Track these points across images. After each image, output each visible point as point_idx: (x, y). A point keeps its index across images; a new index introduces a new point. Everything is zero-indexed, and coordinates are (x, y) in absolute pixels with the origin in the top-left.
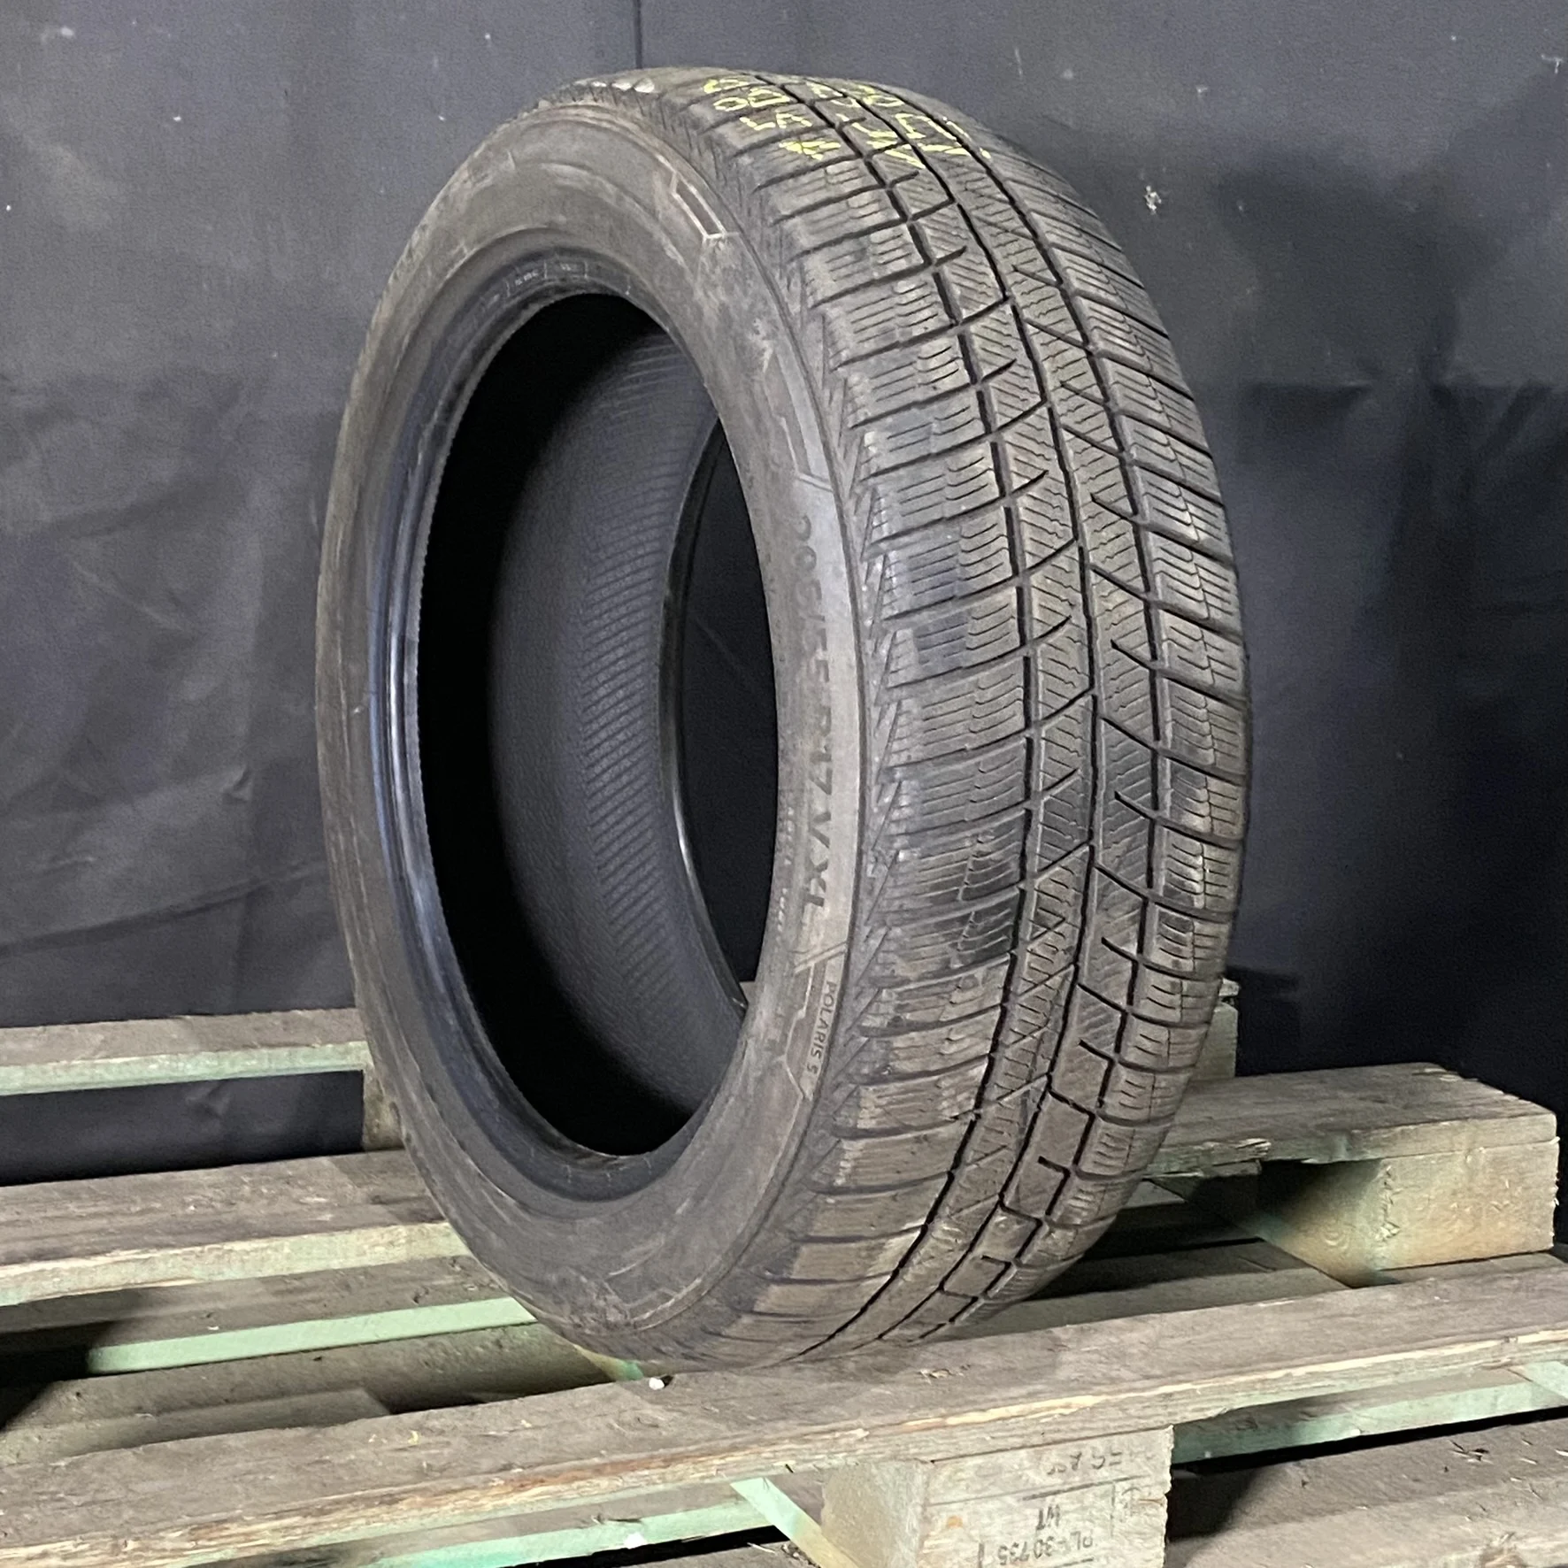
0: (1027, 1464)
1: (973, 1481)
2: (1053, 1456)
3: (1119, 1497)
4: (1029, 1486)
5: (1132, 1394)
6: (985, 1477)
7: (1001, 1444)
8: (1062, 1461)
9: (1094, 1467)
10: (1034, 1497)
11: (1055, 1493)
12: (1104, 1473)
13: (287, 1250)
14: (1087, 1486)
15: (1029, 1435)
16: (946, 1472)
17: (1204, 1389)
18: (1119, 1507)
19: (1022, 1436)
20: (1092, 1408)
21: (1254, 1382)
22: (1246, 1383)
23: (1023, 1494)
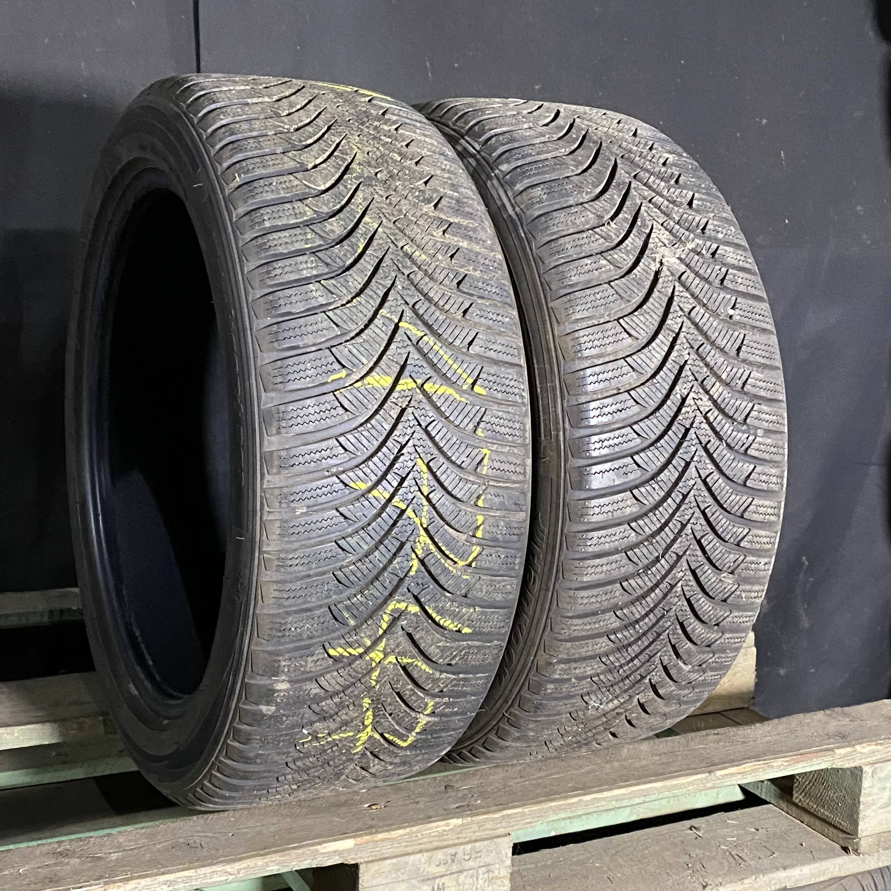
0: (423, 860)
1: (390, 871)
2: (440, 855)
3: (481, 876)
4: (425, 873)
5: (486, 816)
6: (398, 870)
7: (409, 850)
8: (444, 858)
9: (465, 860)
10: (428, 879)
11: (442, 876)
12: (471, 863)
13: (16, 734)
14: (461, 872)
15: (425, 843)
16: (375, 867)
17: (530, 811)
18: (481, 882)
19: (421, 844)
20: (462, 825)
21: (560, 806)
22: (556, 806)
23: (421, 878)
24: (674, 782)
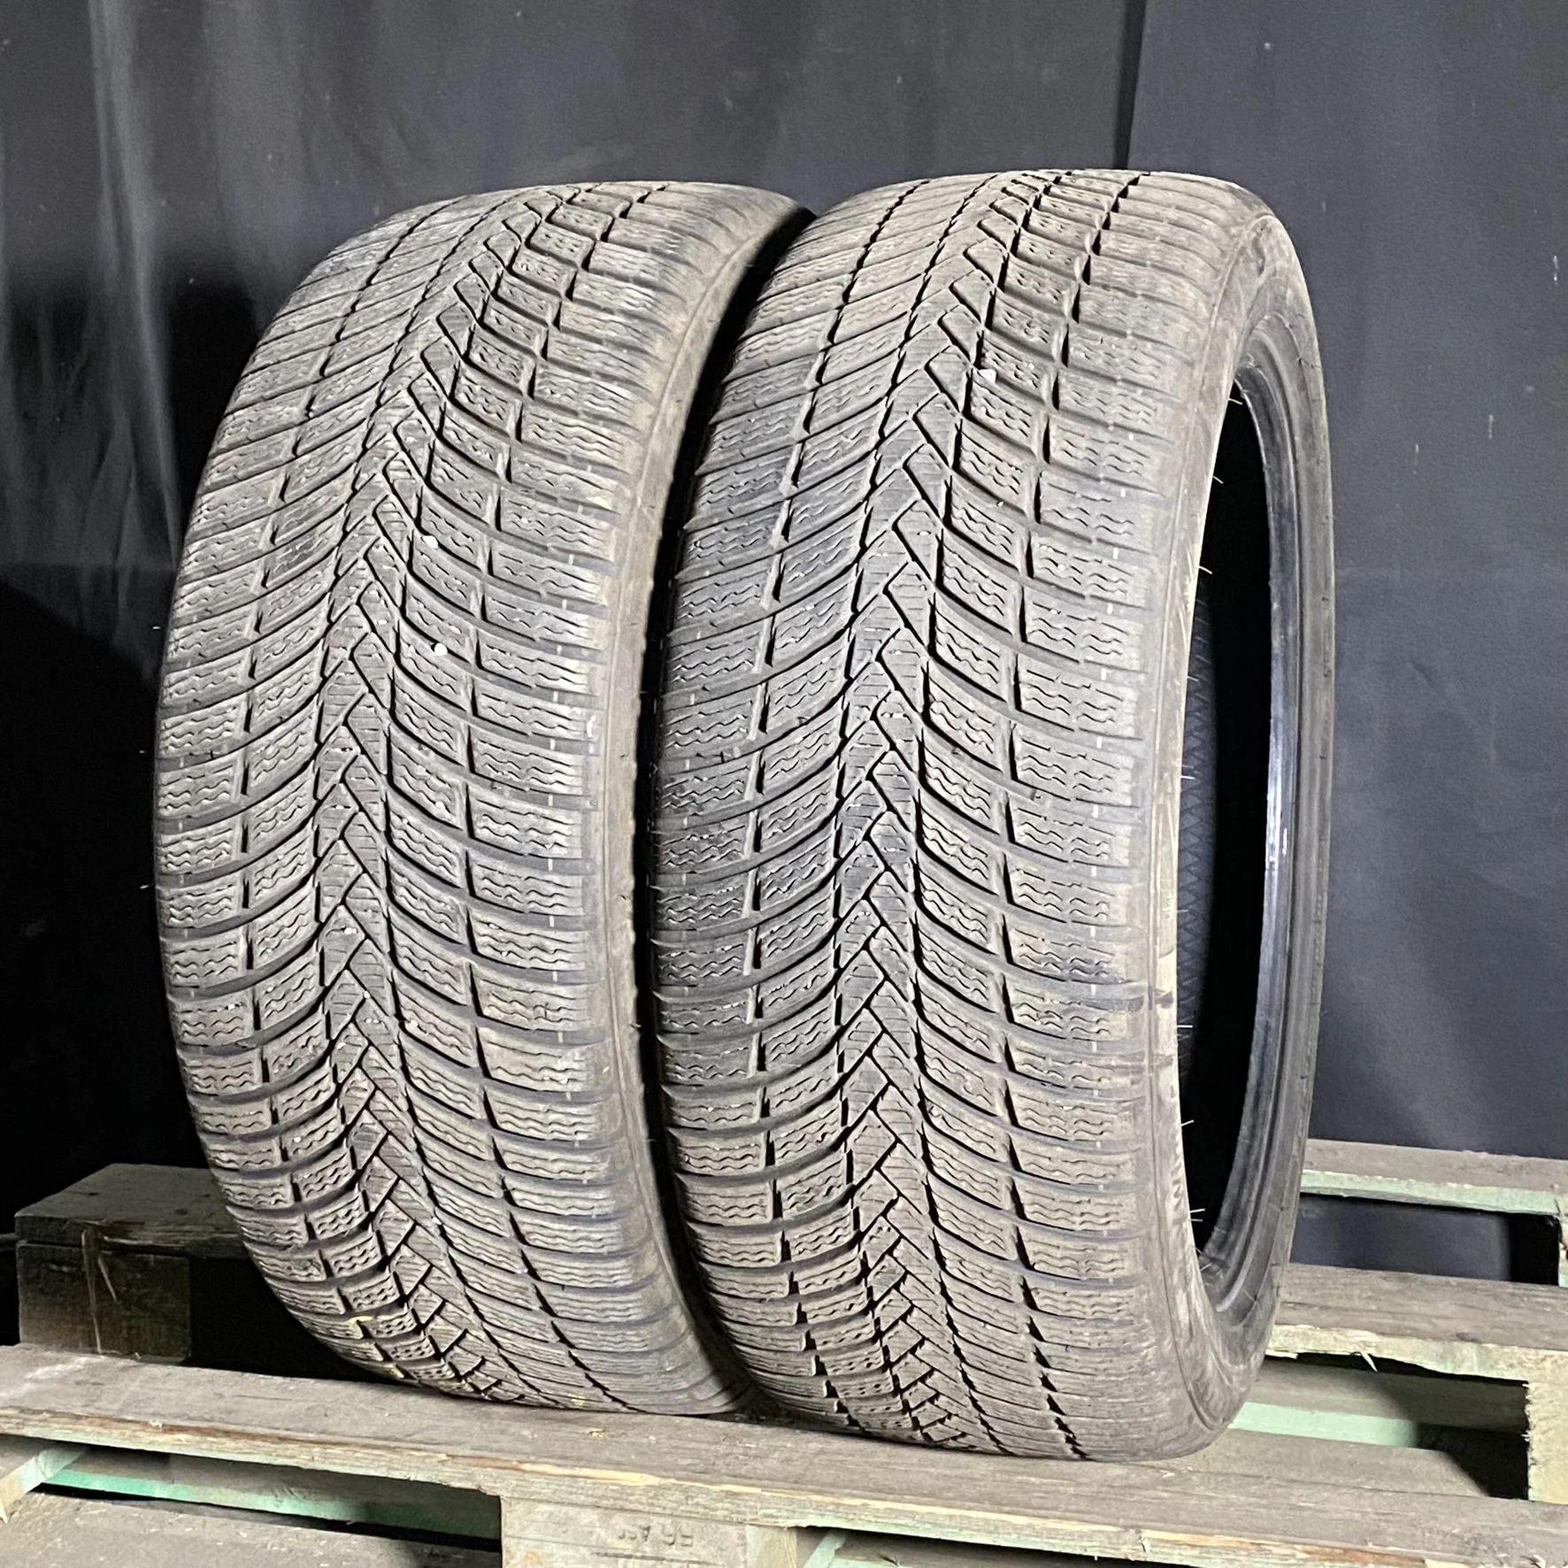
0: (596, 1522)
1: (545, 1524)
4: (601, 1544)
5: (697, 1485)
6: (558, 1524)
7: (570, 1498)
8: (630, 1528)
9: (666, 1543)
10: (606, 1555)
11: (629, 1557)
12: (676, 1551)
14: (658, 1559)
15: (597, 1497)
16: (523, 1509)
19: (593, 1496)
20: (660, 1487)
23: (595, 1550)
24: (1051, 1524)
